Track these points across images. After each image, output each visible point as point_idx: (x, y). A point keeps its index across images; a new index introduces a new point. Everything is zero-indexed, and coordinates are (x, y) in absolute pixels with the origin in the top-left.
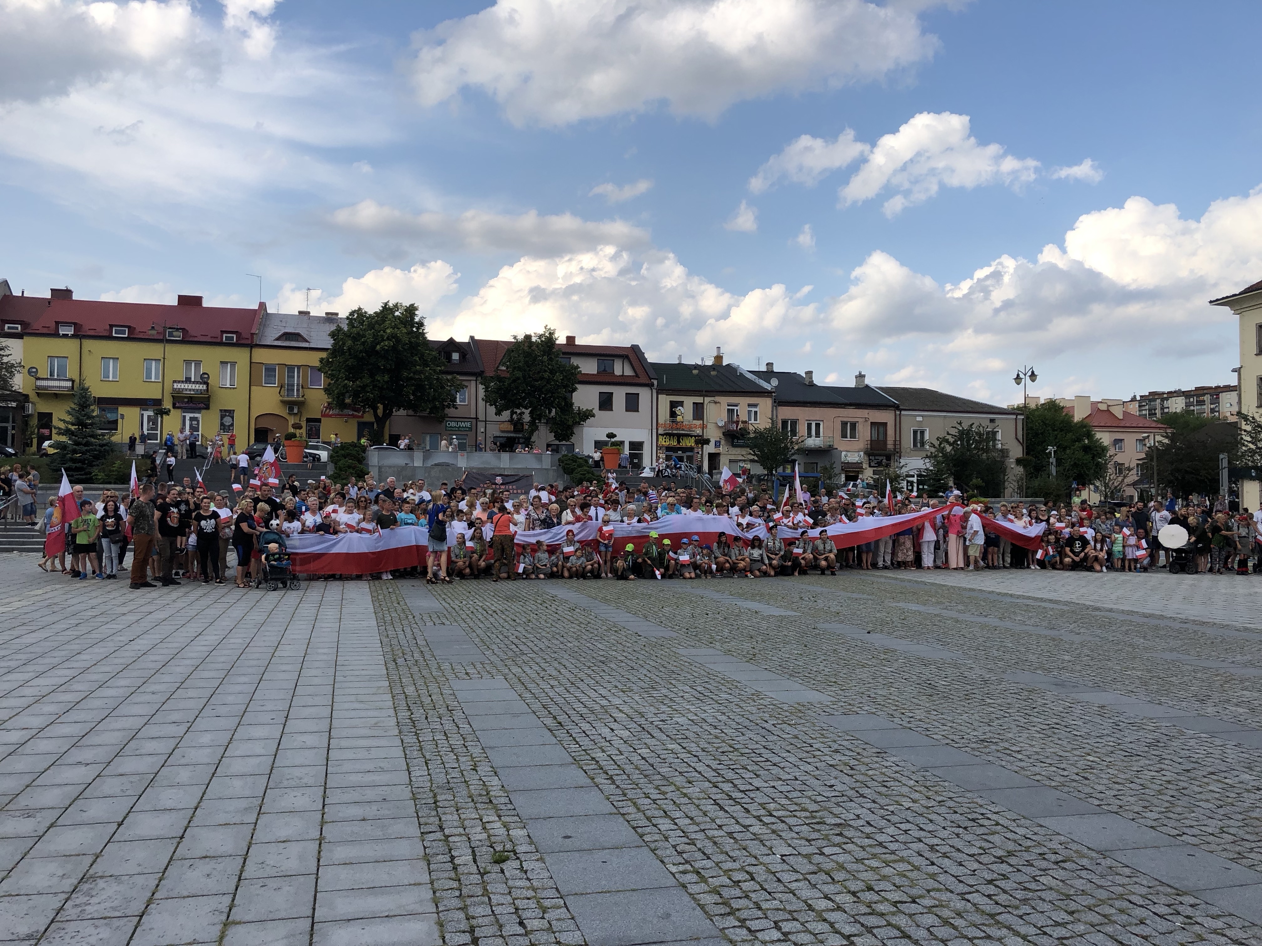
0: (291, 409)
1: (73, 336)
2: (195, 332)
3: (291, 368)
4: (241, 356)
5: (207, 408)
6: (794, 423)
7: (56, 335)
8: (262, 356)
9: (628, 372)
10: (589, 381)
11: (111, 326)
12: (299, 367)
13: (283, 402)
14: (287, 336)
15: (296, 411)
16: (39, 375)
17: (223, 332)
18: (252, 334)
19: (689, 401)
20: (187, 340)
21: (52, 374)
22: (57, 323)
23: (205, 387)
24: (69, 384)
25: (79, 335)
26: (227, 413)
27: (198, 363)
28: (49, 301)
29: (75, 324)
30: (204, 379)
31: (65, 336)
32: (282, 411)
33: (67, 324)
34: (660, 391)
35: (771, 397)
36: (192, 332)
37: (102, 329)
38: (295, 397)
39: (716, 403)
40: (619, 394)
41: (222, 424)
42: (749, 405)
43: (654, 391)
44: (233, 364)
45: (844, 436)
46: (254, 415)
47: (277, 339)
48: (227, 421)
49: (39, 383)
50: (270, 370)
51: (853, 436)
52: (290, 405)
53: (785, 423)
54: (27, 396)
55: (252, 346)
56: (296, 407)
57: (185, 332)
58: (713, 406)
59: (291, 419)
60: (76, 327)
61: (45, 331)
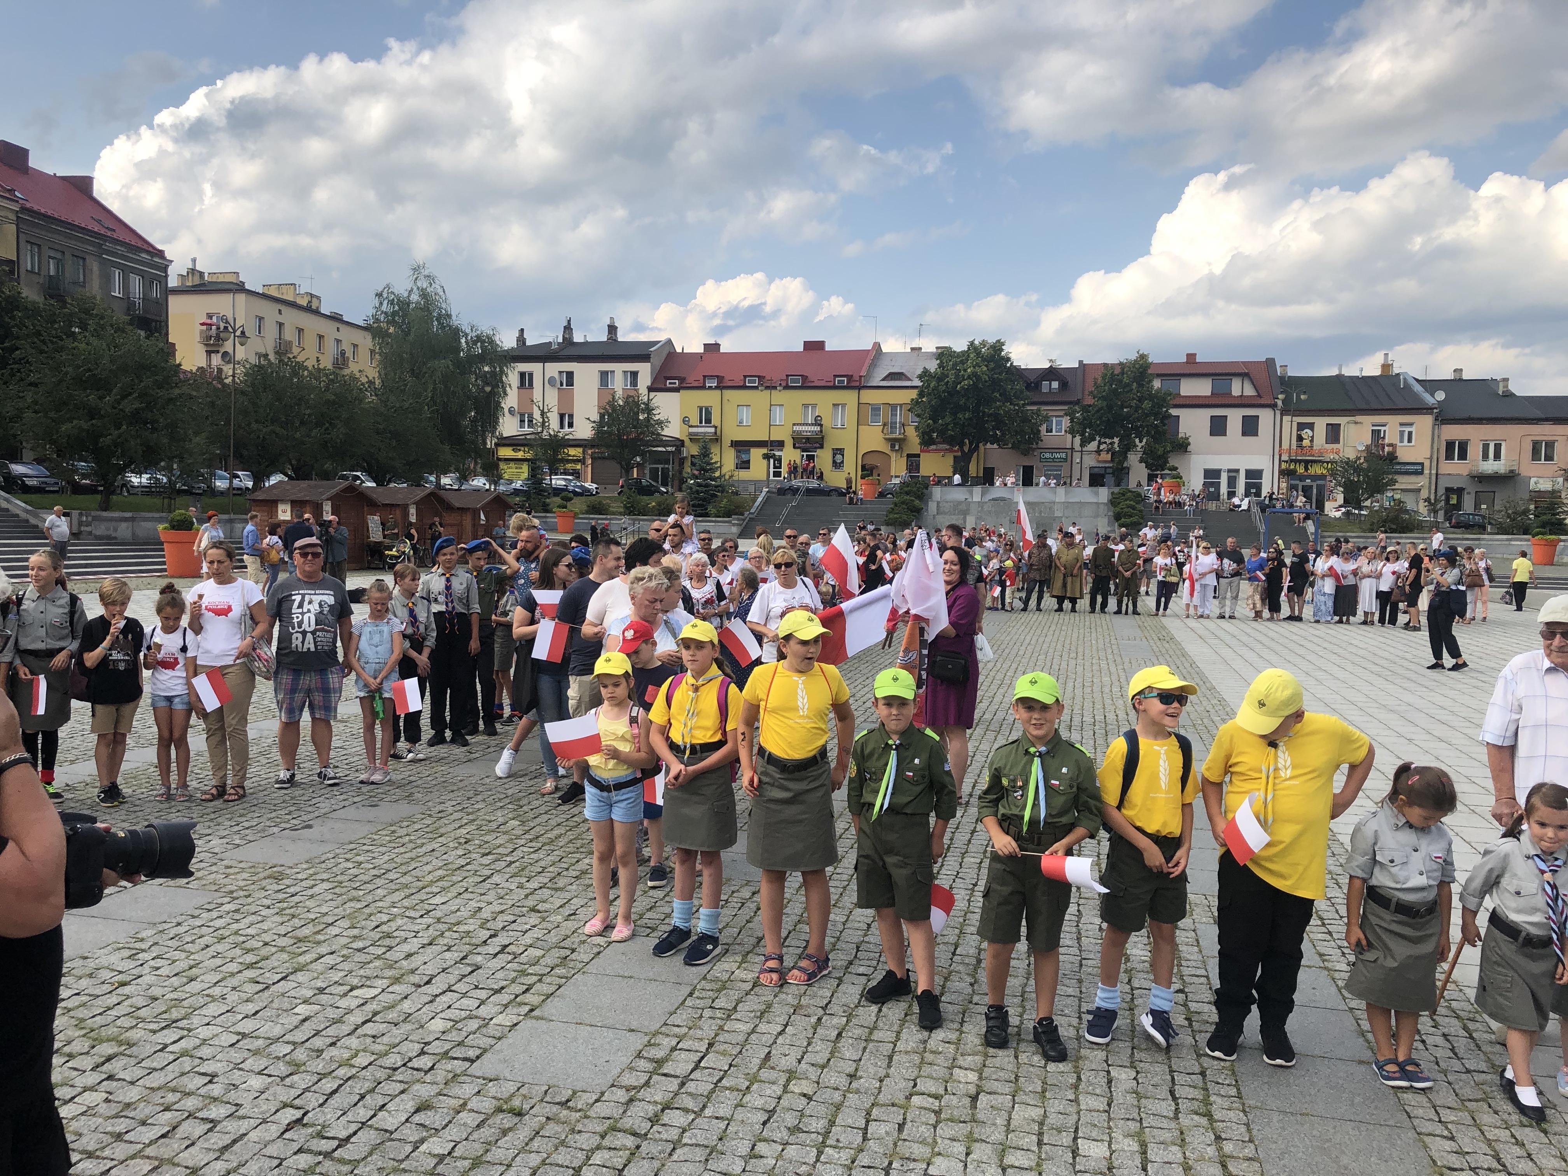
0: (893, 446)
1: (717, 388)
2: (815, 377)
3: (894, 407)
4: (849, 398)
5: (822, 447)
6: (1464, 443)
7: (703, 387)
8: (869, 397)
9: (1249, 391)
10: (1198, 404)
11: (745, 377)
12: (901, 405)
13: (887, 439)
14: (892, 376)
15: (897, 447)
16: (690, 423)
17: (835, 376)
18: (861, 377)
19: (1321, 423)
20: (806, 385)
21: (701, 422)
22: (705, 377)
23: (819, 428)
24: (712, 430)
25: (721, 387)
26: (839, 451)
27: (814, 406)
28: (700, 356)
29: (717, 377)
30: (818, 422)
31: (710, 388)
32: (885, 448)
33: (711, 377)
34: (1286, 412)
36: (811, 378)
37: (738, 380)
38: (897, 434)
39: (1356, 423)
40: (1235, 418)
41: (834, 462)
42: (1401, 424)
43: (1278, 413)
44: (844, 405)
45: (1536, 458)
46: (861, 452)
47: (883, 380)
48: (839, 458)
49: (692, 430)
50: (876, 409)
51: (1549, 458)
52: (892, 442)
53: (1450, 445)
54: (683, 441)
55: (860, 388)
56: (898, 444)
57: (804, 378)
58: (1352, 426)
59: (893, 456)
60: (720, 379)
61: (696, 384)
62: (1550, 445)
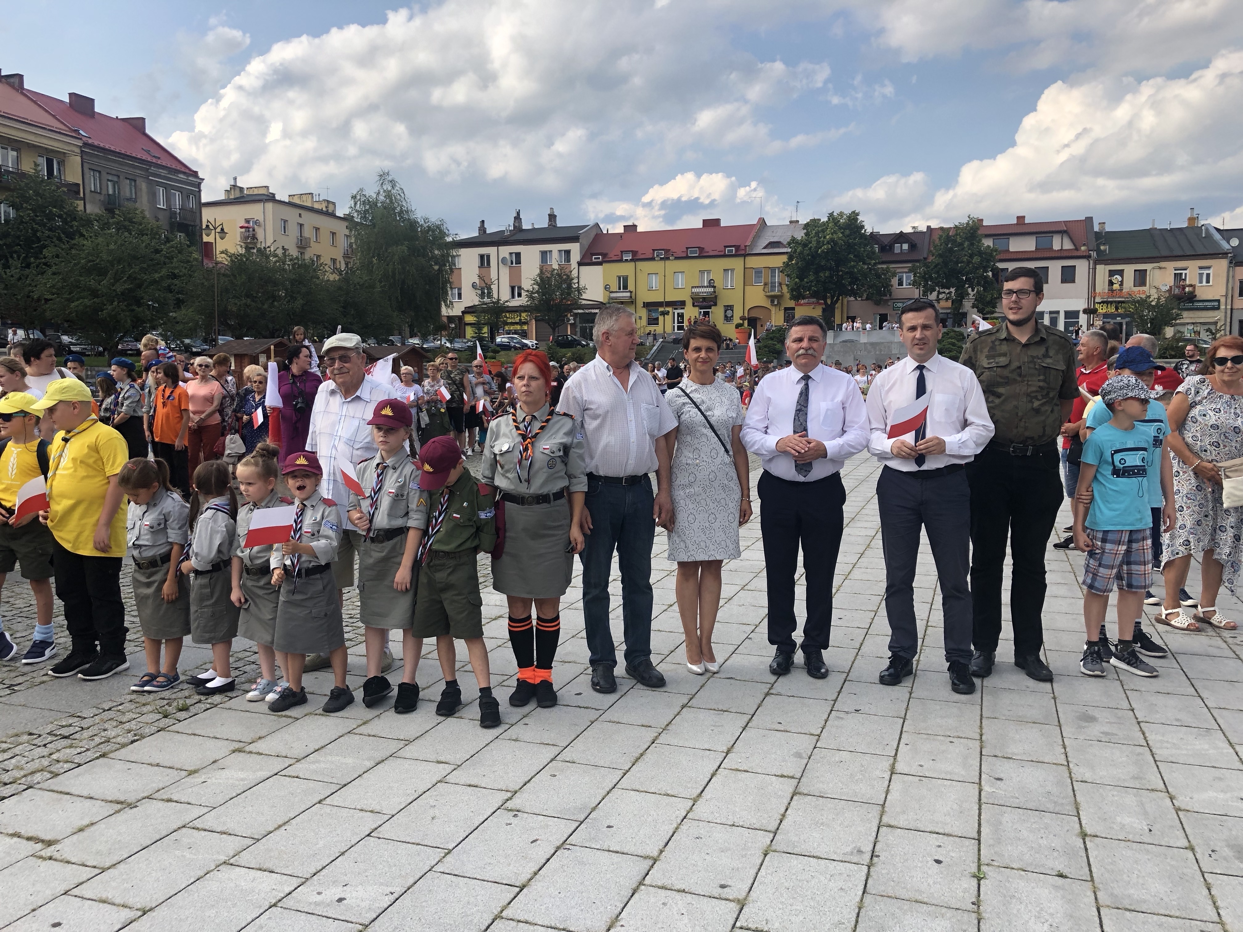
0: (772, 302)
1: (631, 260)
2: (709, 248)
3: (773, 270)
4: (737, 264)
5: (715, 305)
7: (621, 261)
8: (754, 262)
9: (1068, 245)
11: (655, 250)
12: (779, 268)
13: (768, 296)
14: (772, 244)
15: (776, 303)
16: (611, 290)
17: (726, 247)
18: (747, 246)
19: (1129, 270)
20: (703, 254)
21: (620, 288)
22: (622, 252)
23: (713, 290)
24: (628, 294)
25: (635, 259)
26: (729, 308)
27: (709, 272)
28: (620, 236)
29: (632, 251)
30: (711, 284)
31: (626, 260)
32: (766, 303)
33: (627, 252)
34: (1097, 262)
35: (1226, 258)
36: (706, 249)
37: (649, 253)
38: (776, 292)
39: (1160, 268)
40: (1055, 268)
41: (726, 316)
42: (1201, 268)
43: (1091, 262)
44: (733, 270)
46: (747, 307)
47: (765, 248)
48: (729, 313)
49: (612, 295)
50: (758, 272)
52: (772, 298)
53: (1242, 283)
55: (745, 256)
56: (776, 300)
57: (701, 249)
58: (1157, 272)
59: (773, 309)
60: (634, 253)
61: (615, 258)
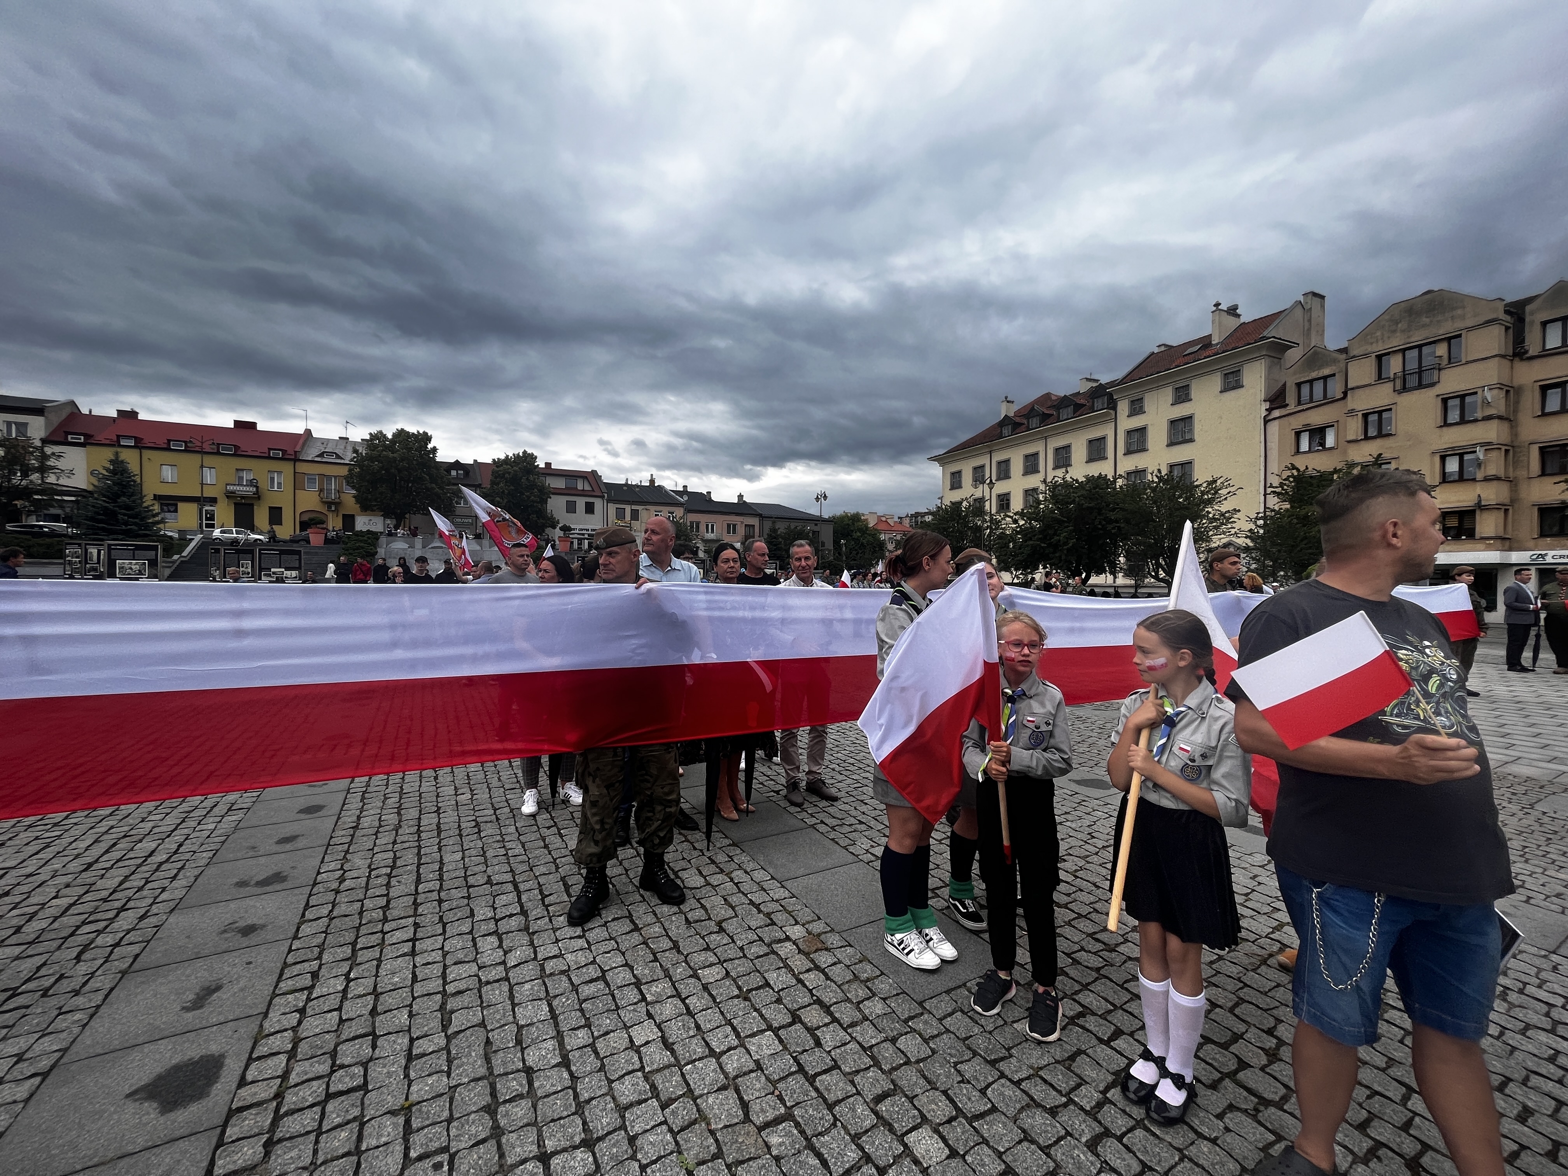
0: (329, 507)
1: (134, 447)
2: (248, 448)
3: (329, 478)
4: (285, 467)
5: (258, 505)
6: (698, 524)
7: (117, 445)
8: (304, 468)
10: (559, 492)
11: (170, 441)
12: (335, 477)
13: (323, 502)
14: (326, 454)
15: (333, 509)
17: (270, 449)
18: (296, 452)
19: (628, 509)
20: (238, 453)
22: (118, 436)
23: (255, 489)
25: (140, 447)
26: (275, 509)
27: (249, 471)
28: (114, 419)
29: (135, 437)
30: (253, 484)
31: (126, 446)
32: (321, 508)
33: (128, 437)
34: (610, 502)
35: (684, 507)
36: (244, 448)
37: (162, 442)
38: (332, 499)
40: (581, 503)
43: (605, 502)
44: (280, 473)
45: (729, 532)
46: (299, 511)
47: (317, 456)
50: (311, 478)
51: (734, 532)
52: (329, 504)
53: (692, 523)
54: (88, 492)
55: (296, 460)
56: (333, 505)
57: (237, 448)
58: (643, 511)
59: (330, 515)
60: (138, 440)
61: (108, 442)
62: (734, 526)
